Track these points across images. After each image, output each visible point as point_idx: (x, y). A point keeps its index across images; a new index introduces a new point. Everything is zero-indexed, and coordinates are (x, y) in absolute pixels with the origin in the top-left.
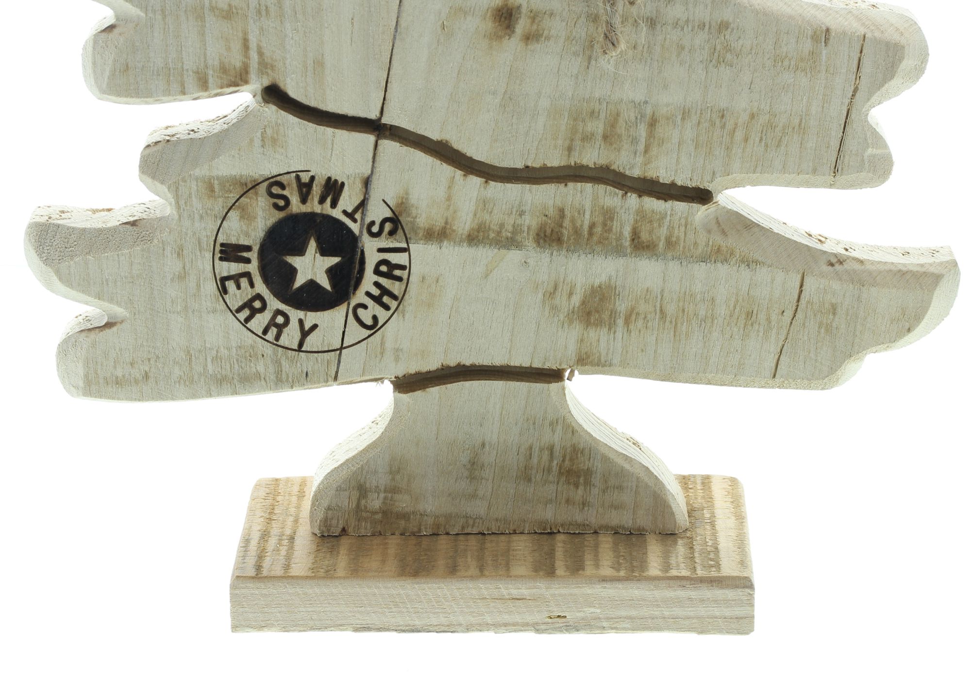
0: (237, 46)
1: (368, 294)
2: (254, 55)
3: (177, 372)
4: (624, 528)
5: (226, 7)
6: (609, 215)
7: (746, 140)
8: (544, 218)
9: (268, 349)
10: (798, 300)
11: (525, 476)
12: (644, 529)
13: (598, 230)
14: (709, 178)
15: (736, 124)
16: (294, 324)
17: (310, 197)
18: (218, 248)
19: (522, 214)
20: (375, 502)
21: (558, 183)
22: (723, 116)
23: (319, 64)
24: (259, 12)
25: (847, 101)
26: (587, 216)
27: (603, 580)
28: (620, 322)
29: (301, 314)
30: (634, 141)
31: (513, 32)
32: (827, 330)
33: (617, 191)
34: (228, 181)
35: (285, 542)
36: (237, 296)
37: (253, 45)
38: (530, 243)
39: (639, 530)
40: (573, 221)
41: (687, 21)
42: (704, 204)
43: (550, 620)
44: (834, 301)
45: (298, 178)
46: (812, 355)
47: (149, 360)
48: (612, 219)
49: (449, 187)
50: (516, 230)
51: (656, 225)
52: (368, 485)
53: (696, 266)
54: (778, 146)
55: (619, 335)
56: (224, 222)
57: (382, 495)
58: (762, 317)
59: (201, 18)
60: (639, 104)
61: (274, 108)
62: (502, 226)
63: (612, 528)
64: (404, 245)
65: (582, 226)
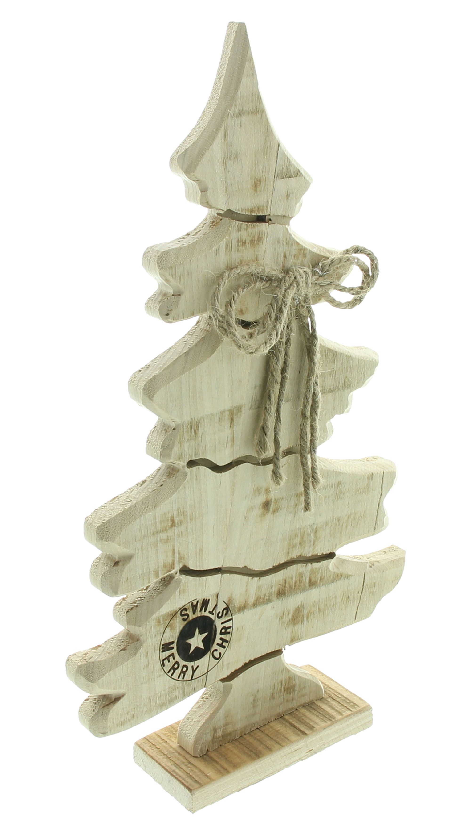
0: (170, 554)
1: (218, 644)
2: (177, 555)
3: (145, 709)
4: (306, 703)
5: (166, 538)
6: (301, 576)
7: (347, 527)
8: (279, 586)
9: (179, 684)
10: (363, 586)
11: (273, 697)
12: (313, 701)
13: (297, 584)
14: (334, 547)
15: (343, 522)
16: (190, 669)
17: (197, 610)
18: (161, 647)
19: (272, 587)
20: (219, 733)
21: (284, 569)
22: (339, 520)
23: (201, 550)
24: (179, 536)
25: (378, 500)
26: (294, 579)
27: (325, 728)
28: (305, 619)
29: (192, 663)
30: (310, 541)
31: (269, 511)
32: (372, 594)
33: (304, 564)
34: (165, 616)
35: (189, 765)
36: (168, 665)
37: (176, 551)
38: (275, 598)
39: (311, 701)
40: (289, 584)
41: (327, 486)
42: (332, 558)
43: (307, 753)
44: (374, 581)
45: (192, 604)
46: (368, 606)
47: (134, 708)
48: (302, 577)
49: (247, 586)
50: (270, 595)
51: (317, 574)
52: (217, 727)
53: (330, 585)
54: (357, 526)
55: (305, 624)
56: (164, 635)
57: (222, 729)
58: (352, 597)
59: (156, 546)
60: (312, 526)
61: (184, 576)
62: (265, 595)
63: (302, 705)
64: (231, 618)
65: (292, 584)
